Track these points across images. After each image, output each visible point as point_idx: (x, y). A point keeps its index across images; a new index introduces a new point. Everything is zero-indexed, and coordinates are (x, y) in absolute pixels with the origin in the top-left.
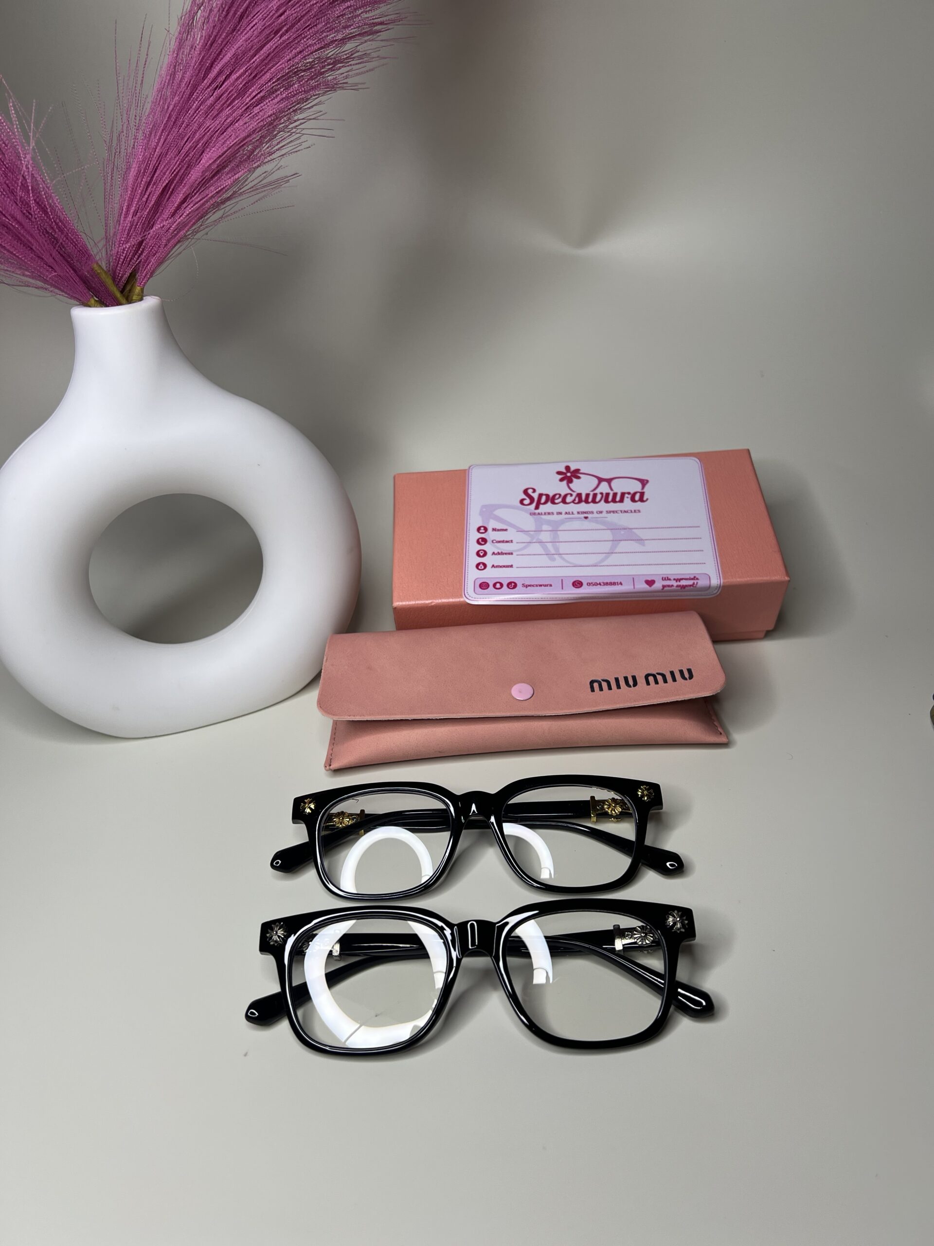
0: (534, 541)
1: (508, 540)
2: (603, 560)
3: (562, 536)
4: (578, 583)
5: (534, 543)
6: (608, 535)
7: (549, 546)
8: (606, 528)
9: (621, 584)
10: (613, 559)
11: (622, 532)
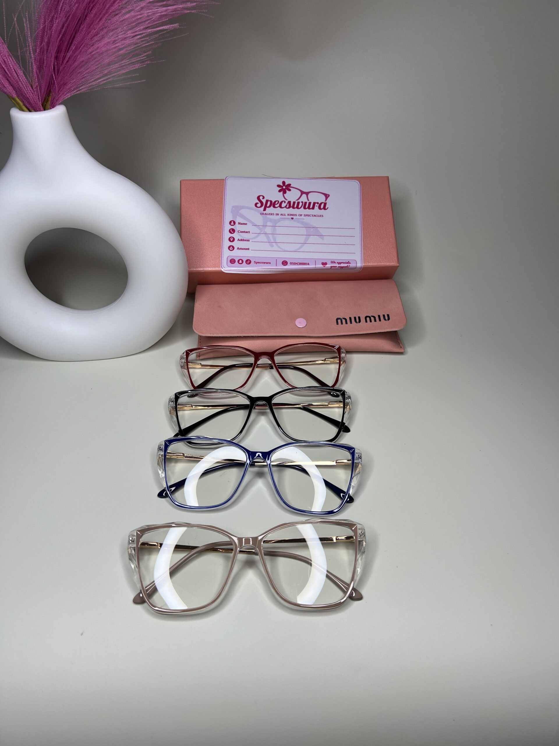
0: (262, 233)
1: (247, 231)
2: (300, 248)
3: (278, 230)
4: (285, 263)
5: (262, 234)
6: (304, 231)
7: (270, 236)
8: (303, 227)
9: (309, 264)
10: (306, 248)
11: (312, 230)
